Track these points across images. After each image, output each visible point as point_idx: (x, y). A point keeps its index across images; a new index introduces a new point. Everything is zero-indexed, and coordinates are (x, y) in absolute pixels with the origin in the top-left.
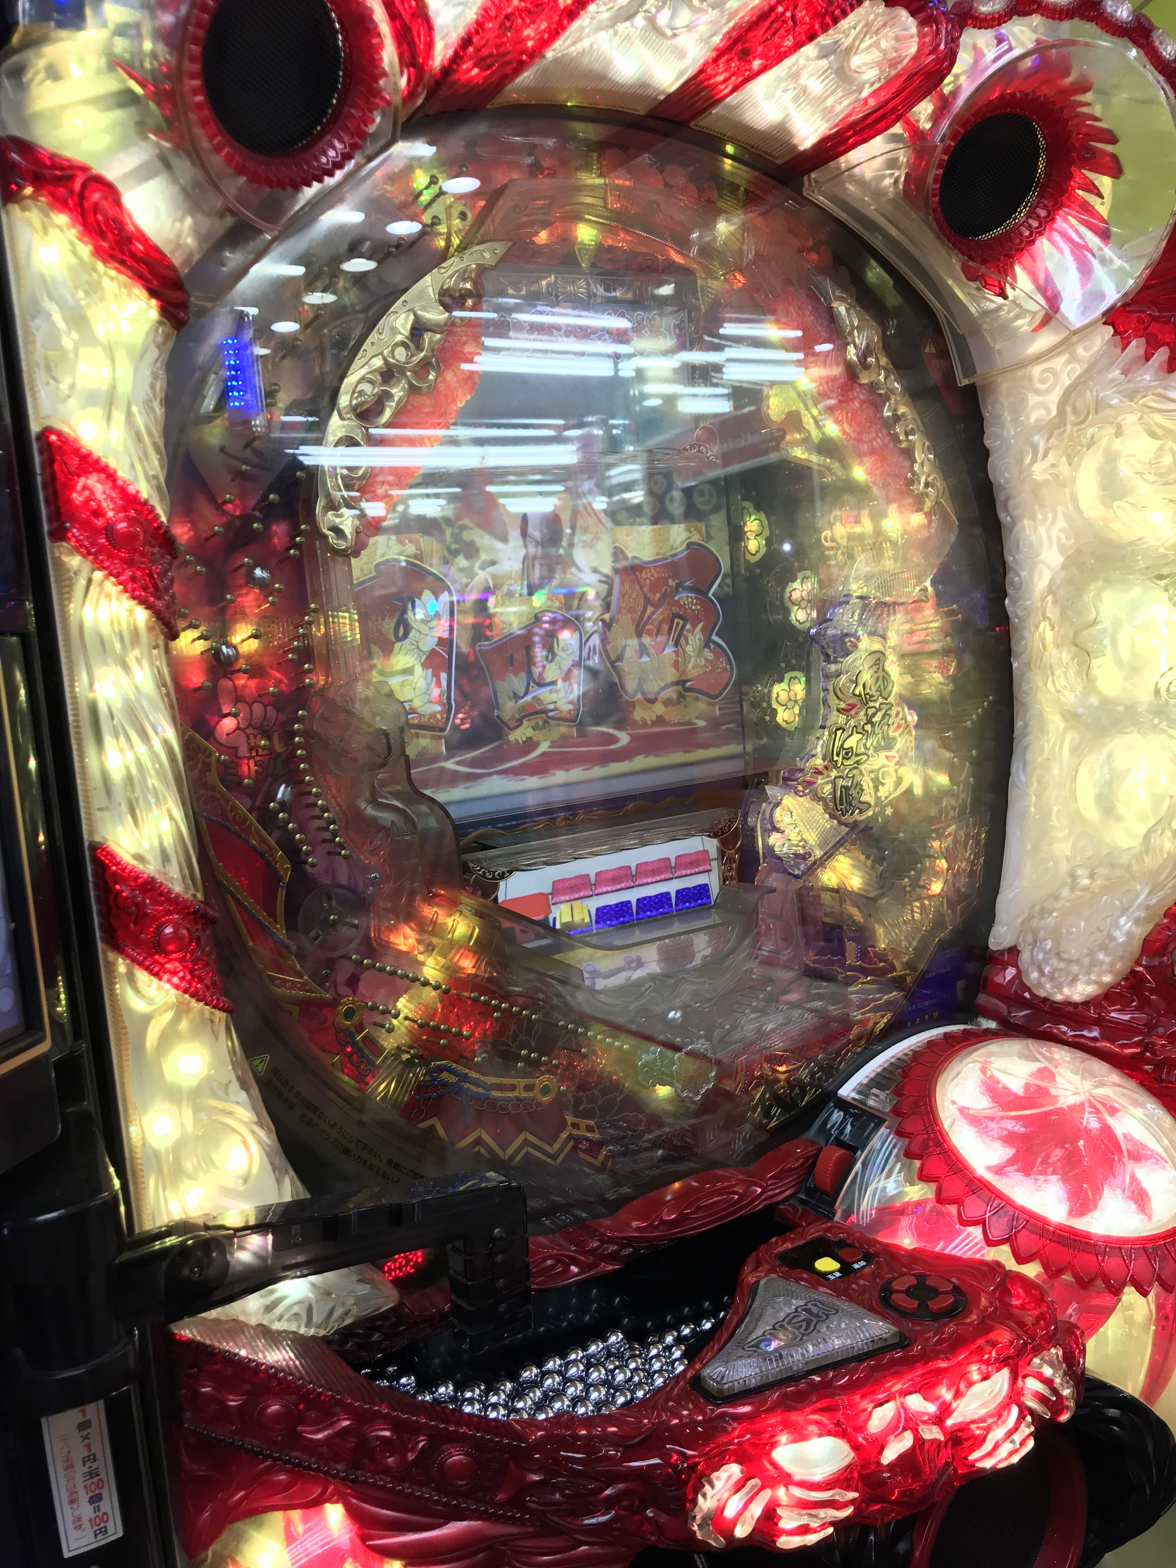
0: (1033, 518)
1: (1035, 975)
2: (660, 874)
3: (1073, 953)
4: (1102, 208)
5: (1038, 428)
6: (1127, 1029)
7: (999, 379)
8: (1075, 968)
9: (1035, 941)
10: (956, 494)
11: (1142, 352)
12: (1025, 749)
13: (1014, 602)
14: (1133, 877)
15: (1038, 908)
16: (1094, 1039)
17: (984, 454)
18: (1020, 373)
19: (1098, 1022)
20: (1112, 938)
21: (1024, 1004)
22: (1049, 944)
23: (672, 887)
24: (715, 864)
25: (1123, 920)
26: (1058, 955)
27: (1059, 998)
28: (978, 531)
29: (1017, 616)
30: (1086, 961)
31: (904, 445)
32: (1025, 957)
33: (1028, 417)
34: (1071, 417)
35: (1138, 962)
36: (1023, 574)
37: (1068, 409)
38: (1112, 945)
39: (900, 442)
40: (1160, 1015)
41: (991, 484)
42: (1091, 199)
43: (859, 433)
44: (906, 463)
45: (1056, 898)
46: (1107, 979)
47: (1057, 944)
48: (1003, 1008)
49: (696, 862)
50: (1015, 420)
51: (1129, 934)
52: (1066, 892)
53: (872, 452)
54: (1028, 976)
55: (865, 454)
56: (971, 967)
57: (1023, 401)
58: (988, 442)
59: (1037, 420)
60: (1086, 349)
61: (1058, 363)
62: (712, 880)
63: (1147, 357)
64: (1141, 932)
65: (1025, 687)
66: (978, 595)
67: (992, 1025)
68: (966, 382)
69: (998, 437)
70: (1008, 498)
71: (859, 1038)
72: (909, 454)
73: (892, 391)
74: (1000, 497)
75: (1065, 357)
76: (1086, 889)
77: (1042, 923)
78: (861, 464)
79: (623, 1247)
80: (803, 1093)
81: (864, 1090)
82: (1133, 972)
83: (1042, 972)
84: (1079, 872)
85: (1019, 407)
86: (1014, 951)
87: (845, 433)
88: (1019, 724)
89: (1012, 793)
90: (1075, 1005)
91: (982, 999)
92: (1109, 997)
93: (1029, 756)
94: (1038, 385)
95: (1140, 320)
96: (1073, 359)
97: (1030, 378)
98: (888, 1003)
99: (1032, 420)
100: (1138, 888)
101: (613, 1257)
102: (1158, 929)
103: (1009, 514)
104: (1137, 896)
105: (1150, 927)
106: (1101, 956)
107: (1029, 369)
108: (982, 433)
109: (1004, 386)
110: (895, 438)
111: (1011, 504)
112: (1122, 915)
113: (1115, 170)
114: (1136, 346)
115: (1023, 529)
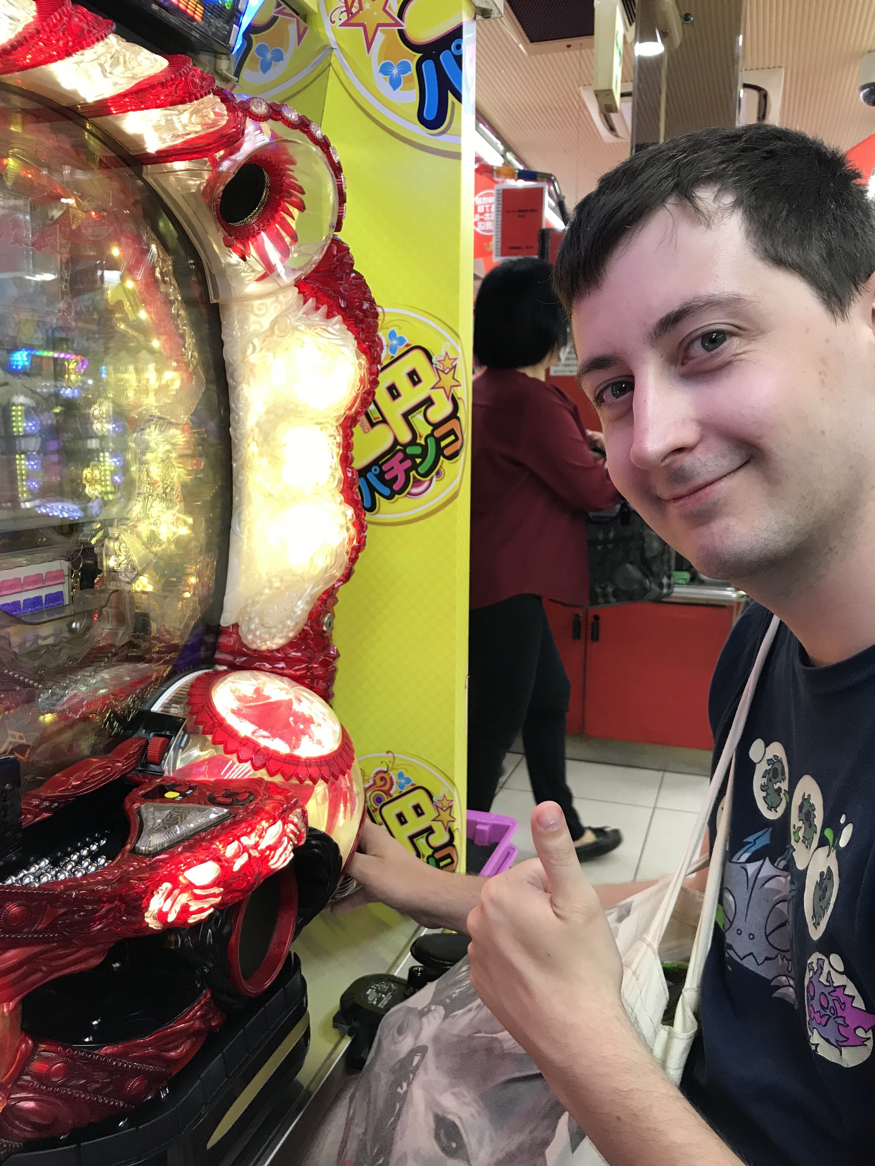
0: (249, 383)
1: (250, 637)
2: (37, 584)
3: (272, 624)
4: (293, 224)
5: (257, 335)
6: (299, 661)
7: (233, 304)
8: (274, 631)
9: (250, 619)
10: (204, 363)
11: (314, 305)
12: (240, 513)
13: (235, 430)
14: (304, 580)
15: (250, 601)
16: (282, 668)
17: (222, 344)
18: (246, 303)
19: (282, 660)
20: (294, 612)
21: (244, 654)
22: (257, 620)
23: (43, 593)
24: (66, 578)
25: (299, 603)
26: (263, 625)
27: (264, 648)
28: (213, 387)
29: (237, 438)
30: (280, 626)
31: (181, 331)
32: (243, 629)
33: (249, 328)
34: (276, 332)
35: (306, 625)
36: (241, 414)
37: (276, 327)
38: (295, 616)
39: (179, 329)
40: (315, 652)
41: (224, 361)
42: (289, 219)
43: (160, 321)
44: (182, 342)
45: (261, 594)
46: (291, 635)
47: (261, 619)
48: (230, 658)
49: (55, 577)
50: (241, 328)
51: (303, 610)
52: (267, 591)
53: (165, 334)
54: (246, 638)
55: (162, 334)
56: (210, 639)
57: (247, 318)
58: (223, 338)
59: (254, 330)
60: (284, 297)
61: (269, 301)
62: (64, 588)
63: (317, 308)
64: (308, 608)
65: (241, 478)
66: (212, 425)
67: (225, 668)
68: (215, 301)
69: (231, 336)
70: (234, 370)
71: (157, 679)
72: (182, 336)
73: (176, 299)
74: (229, 371)
75: (273, 299)
76: (278, 588)
77: (254, 609)
78: (158, 339)
79: (53, 802)
80: (130, 713)
81: (167, 706)
82: (303, 630)
83: (255, 635)
84: (273, 580)
85: (244, 321)
86: (236, 626)
87: (152, 319)
88: (236, 499)
89: (233, 538)
90: (272, 651)
91: (218, 656)
92: (292, 644)
93: (243, 517)
94: (257, 312)
95: (313, 289)
96: (277, 300)
97: (252, 307)
98: (171, 659)
99: (251, 329)
100: (306, 586)
101: (47, 809)
102: (315, 607)
103: (234, 380)
104: (306, 590)
105: (311, 607)
106: (289, 622)
107: (252, 302)
108: (221, 332)
109: (235, 308)
110: (177, 327)
111: (236, 374)
112: (299, 599)
113: (301, 207)
114: (311, 301)
115: (242, 389)
